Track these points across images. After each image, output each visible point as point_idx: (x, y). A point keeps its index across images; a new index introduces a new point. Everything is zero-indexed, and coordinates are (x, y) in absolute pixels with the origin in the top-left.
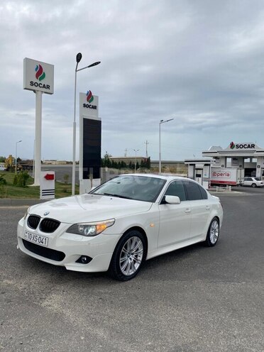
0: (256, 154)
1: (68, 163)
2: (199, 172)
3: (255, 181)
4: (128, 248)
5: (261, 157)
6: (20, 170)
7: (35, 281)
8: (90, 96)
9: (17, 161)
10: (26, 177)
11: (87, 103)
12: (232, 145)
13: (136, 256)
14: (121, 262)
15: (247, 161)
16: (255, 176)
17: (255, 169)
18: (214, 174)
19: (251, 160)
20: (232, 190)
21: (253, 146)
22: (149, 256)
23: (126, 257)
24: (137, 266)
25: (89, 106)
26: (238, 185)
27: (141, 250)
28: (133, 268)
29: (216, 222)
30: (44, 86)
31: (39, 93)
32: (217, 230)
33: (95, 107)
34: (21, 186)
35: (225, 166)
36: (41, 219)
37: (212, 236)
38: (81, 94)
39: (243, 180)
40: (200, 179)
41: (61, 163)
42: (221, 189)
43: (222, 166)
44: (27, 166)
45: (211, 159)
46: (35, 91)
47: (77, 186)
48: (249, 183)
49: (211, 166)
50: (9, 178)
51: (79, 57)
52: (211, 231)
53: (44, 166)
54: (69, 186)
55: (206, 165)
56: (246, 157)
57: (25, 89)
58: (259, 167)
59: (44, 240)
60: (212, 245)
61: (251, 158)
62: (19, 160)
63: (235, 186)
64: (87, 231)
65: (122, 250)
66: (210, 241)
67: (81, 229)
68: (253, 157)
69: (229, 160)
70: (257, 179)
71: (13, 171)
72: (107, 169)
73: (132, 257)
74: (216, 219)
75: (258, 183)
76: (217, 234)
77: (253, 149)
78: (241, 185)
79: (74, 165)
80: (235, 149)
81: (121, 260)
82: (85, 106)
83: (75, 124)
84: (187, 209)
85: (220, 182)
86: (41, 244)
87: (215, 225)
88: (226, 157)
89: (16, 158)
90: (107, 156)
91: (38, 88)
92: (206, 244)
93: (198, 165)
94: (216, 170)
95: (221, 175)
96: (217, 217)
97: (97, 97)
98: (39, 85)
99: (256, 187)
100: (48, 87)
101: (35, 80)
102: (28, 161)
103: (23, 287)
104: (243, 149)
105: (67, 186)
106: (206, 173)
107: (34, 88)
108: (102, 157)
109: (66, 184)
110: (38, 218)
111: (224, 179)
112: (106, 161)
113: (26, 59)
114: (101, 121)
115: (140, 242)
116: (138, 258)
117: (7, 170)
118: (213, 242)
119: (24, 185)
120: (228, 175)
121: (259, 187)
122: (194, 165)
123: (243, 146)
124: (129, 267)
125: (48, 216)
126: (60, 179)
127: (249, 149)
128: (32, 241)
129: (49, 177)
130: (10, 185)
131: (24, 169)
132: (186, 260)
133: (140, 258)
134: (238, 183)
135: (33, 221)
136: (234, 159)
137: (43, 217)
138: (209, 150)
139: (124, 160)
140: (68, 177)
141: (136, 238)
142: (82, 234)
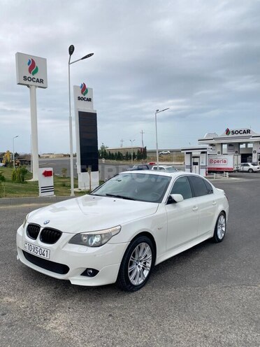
0: (251, 139)
1: (65, 156)
2: (196, 160)
3: (251, 167)
4: (137, 256)
5: (257, 142)
6: (18, 165)
7: (38, 297)
8: (84, 89)
9: (15, 156)
10: (25, 172)
11: (81, 96)
12: (228, 132)
13: (145, 263)
14: (129, 272)
15: (243, 146)
16: (251, 162)
17: (251, 155)
18: (211, 161)
19: (246, 146)
20: (230, 176)
21: (249, 131)
22: (158, 261)
23: (135, 266)
24: (146, 273)
25: (84, 99)
26: (235, 171)
27: (150, 256)
28: (142, 276)
29: (222, 217)
30: (38, 81)
31: (33, 87)
32: (224, 225)
33: (89, 100)
34: (21, 182)
35: (221, 153)
36: (41, 229)
37: (219, 232)
38: (75, 86)
39: (239, 166)
40: (197, 167)
41: (58, 156)
42: (218, 175)
43: (219, 153)
44: (24, 161)
45: (207, 146)
46: (28, 86)
47: (76, 179)
48: (246, 168)
49: (208, 153)
50: (8, 174)
51: (71, 50)
52: (218, 227)
53: (41, 160)
54: (68, 180)
55: (202, 153)
56: (242, 143)
57: (19, 84)
58: (255, 152)
59: (45, 253)
60: (220, 241)
61: (247, 143)
62: (16, 155)
63: (232, 172)
64: (92, 241)
65: (131, 259)
66: (217, 236)
67: (85, 238)
68: (249, 143)
69: (225, 147)
70: (254, 165)
71: (11, 166)
72: (103, 160)
73: (141, 264)
74: (223, 213)
75: (255, 168)
76: (224, 229)
77: (248, 135)
78: (238, 171)
79: (72, 158)
80: (231, 135)
81: (130, 269)
82: (79, 98)
83: (71, 118)
84: (195, 207)
85: (217, 169)
86: (42, 257)
87: (222, 220)
88: (222, 144)
89: (14, 153)
90: (103, 148)
91: (31, 83)
92: (214, 240)
93: (195, 153)
94: (213, 158)
95: (218, 162)
96: (223, 211)
97: (92, 89)
98: (32, 79)
99: (253, 172)
100: (42, 81)
101: (28, 75)
102: (26, 156)
103: (25, 306)
104: (239, 135)
105: (66, 180)
106: (203, 160)
107: (27, 82)
108: (99, 148)
109: (64, 178)
110: (38, 227)
111: (221, 166)
112: (102, 153)
113: (18, 53)
114: (96, 114)
115: (148, 248)
116: (147, 264)
117: (5, 166)
118: (220, 237)
119: (22, 181)
120: (225, 162)
121: (255, 172)
122: (191, 153)
123: (239, 132)
124: (138, 276)
125: (48, 226)
126: (58, 172)
127: (245, 135)
128: (32, 253)
129: (47, 174)
130: (8, 181)
131: (22, 164)
132: (195, 260)
133: (149, 265)
134: (235, 169)
135: (33, 230)
136: (230, 145)
137: (43, 226)
138: (205, 137)
139: (120, 151)
140: (66, 170)
141: (144, 244)
142: (87, 245)
